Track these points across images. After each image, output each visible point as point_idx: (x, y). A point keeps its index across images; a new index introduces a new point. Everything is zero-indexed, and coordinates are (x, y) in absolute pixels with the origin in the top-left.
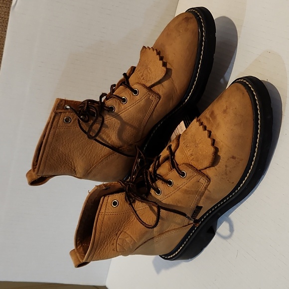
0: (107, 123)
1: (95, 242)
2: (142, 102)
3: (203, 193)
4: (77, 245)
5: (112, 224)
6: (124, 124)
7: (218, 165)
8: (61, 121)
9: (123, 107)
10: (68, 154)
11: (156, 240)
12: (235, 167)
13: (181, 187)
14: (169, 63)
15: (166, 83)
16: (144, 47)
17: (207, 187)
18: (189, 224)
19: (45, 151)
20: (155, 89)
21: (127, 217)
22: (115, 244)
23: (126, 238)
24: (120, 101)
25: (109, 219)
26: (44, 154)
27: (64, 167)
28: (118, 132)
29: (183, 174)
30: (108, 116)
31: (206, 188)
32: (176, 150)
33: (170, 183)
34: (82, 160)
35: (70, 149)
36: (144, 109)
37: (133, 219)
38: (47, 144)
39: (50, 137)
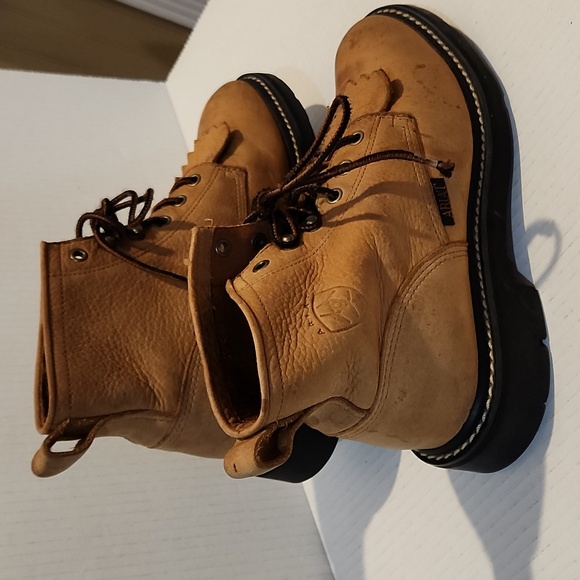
3: (420, 144)
5: (278, 285)
8: (64, 259)
11: (407, 299)
12: (435, 78)
17: (418, 129)
18: (451, 243)
21: (304, 269)
22: (315, 322)
23: (330, 297)
27: (119, 377)
29: (356, 139)
30: (162, 233)
35: (113, 327)
37: (320, 267)
38: (55, 319)
39: (54, 300)
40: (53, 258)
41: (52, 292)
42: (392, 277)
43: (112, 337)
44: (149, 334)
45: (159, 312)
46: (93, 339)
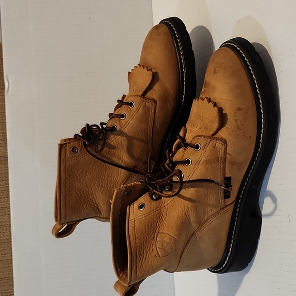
0: (114, 143)
1: (133, 251)
2: (140, 111)
3: (225, 159)
4: (118, 274)
5: (145, 227)
6: (130, 139)
7: (228, 124)
8: (68, 153)
9: (123, 122)
10: (86, 190)
11: (198, 235)
12: (244, 118)
13: (200, 160)
14: (154, 68)
15: (156, 87)
16: (129, 73)
17: (226, 150)
18: (226, 206)
19: (62, 192)
20: (149, 95)
21: (158, 216)
22: (155, 249)
23: (164, 238)
24: (120, 118)
25: (140, 223)
26: (62, 195)
27: (86, 206)
28: (127, 150)
29: (197, 147)
30: (112, 136)
31: (225, 152)
32: (185, 135)
33: (188, 162)
34: (102, 193)
35: (86, 183)
36: (144, 118)
37: (165, 216)
38: (62, 182)
39: (62, 174)
40: (63, 152)
41: (61, 170)
42: (193, 226)
43: (85, 188)
44: (101, 187)
45: (106, 177)
46: (77, 189)
